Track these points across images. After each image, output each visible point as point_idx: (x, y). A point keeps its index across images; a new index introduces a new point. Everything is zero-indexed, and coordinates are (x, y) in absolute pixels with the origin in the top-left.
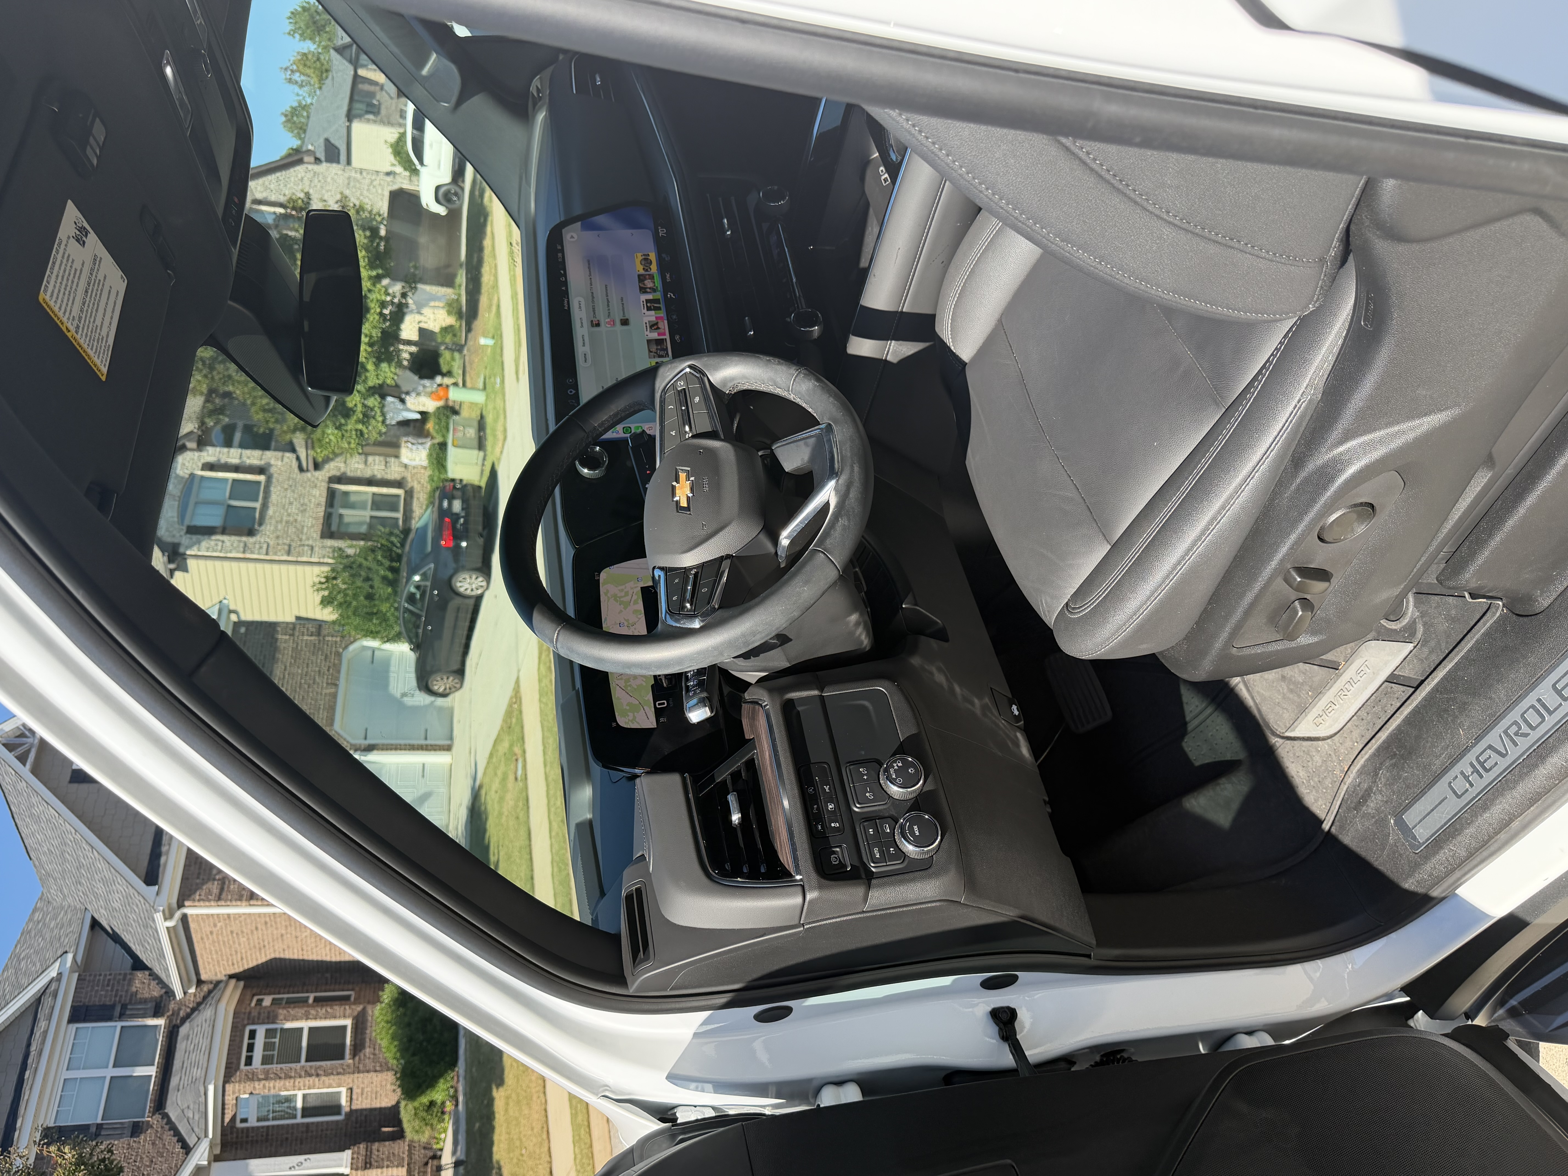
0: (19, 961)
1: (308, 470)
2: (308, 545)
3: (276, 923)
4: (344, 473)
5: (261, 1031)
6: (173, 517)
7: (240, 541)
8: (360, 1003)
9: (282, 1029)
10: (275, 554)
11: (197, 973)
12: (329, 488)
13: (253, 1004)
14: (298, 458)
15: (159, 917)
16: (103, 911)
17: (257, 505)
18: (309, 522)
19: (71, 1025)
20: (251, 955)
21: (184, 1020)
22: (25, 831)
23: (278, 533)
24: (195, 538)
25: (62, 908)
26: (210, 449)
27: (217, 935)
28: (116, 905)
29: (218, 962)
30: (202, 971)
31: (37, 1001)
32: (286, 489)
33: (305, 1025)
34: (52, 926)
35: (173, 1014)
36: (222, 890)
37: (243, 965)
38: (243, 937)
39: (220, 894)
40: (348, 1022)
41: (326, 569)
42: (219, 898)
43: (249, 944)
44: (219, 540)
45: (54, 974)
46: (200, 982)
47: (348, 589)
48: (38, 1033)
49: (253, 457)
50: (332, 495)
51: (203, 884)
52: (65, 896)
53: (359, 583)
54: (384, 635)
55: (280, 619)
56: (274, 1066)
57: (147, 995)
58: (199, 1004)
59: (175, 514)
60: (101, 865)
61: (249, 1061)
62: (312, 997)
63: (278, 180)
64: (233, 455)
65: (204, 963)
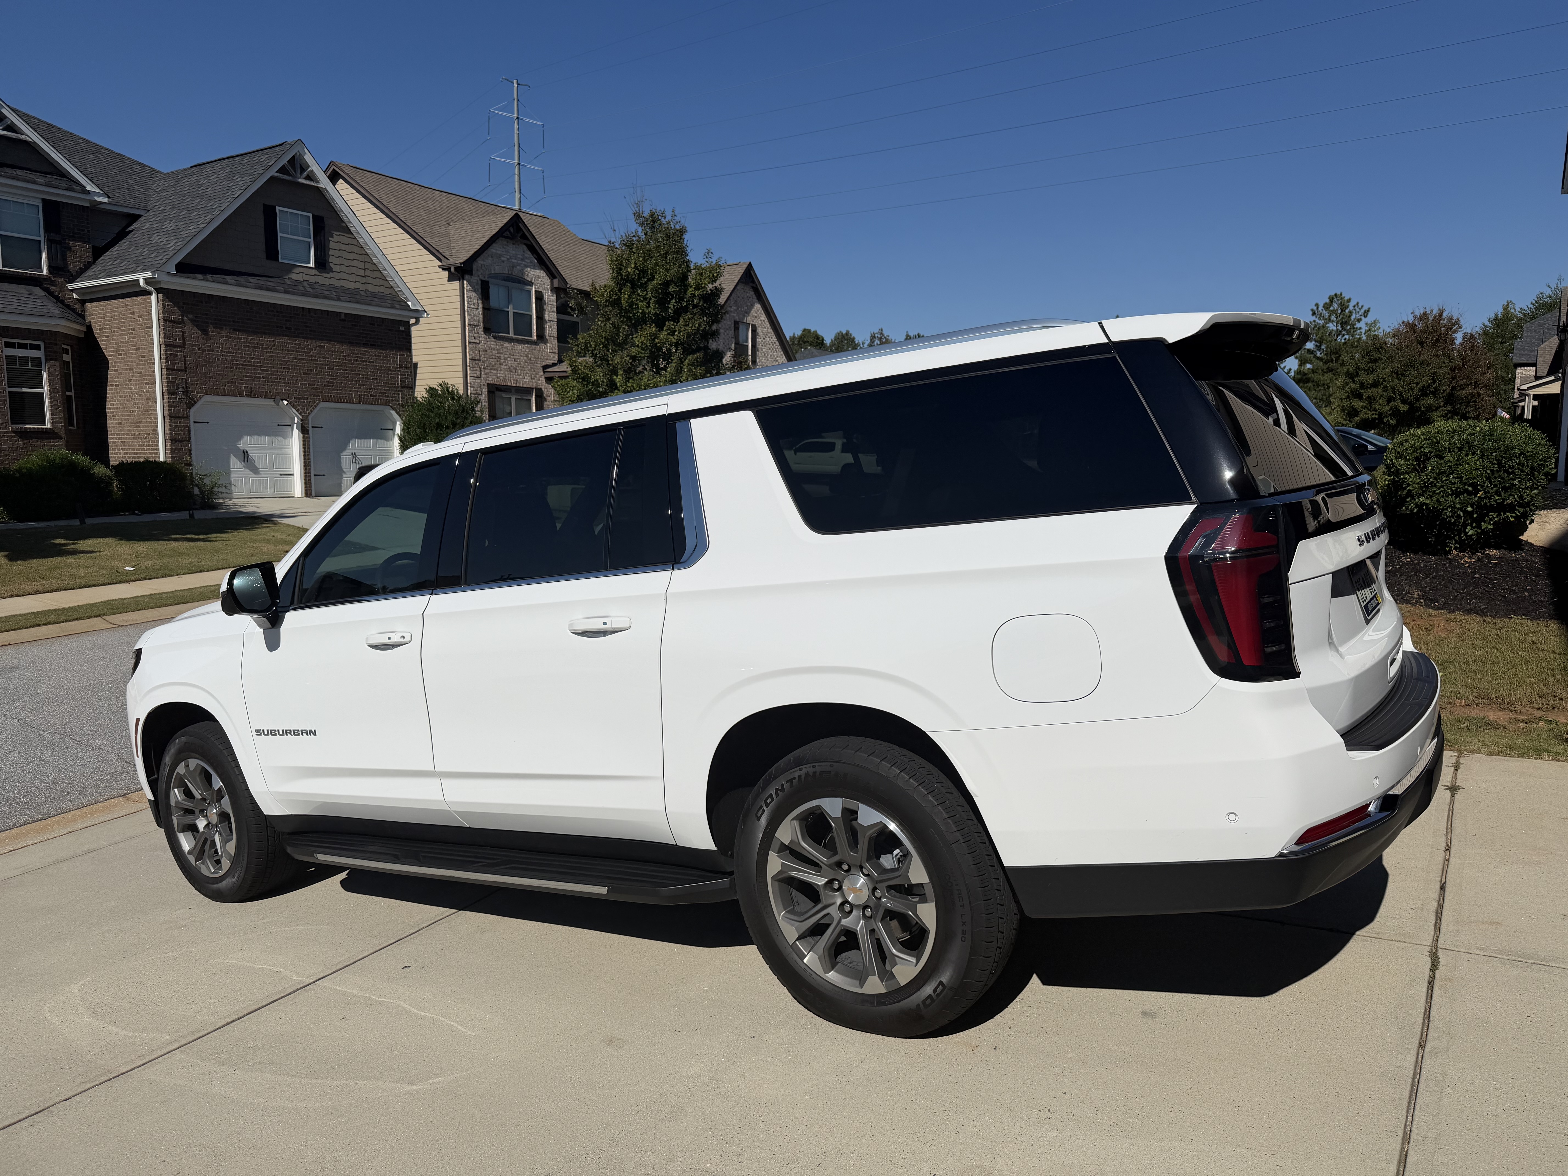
0: (94, 153)
1: (544, 372)
2: (481, 374)
3: (144, 364)
4: (546, 400)
5: (39, 354)
6: (495, 270)
7: (479, 321)
8: (66, 435)
9: (42, 370)
10: (471, 349)
11: (92, 301)
12: (533, 389)
13: (63, 346)
14: (554, 365)
15: (149, 274)
16: (147, 225)
17: (511, 335)
18: (501, 375)
19: (41, 201)
20: (110, 344)
21: (47, 290)
22: (218, 166)
23: (489, 351)
24: (479, 287)
25: (147, 190)
26: (554, 298)
27: (131, 318)
28: (155, 238)
29: (104, 317)
30: (94, 304)
31: (63, 174)
32: (527, 356)
33: (46, 390)
34: (130, 181)
35: (52, 281)
36: (174, 322)
37: (101, 337)
38: (129, 339)
39: (169, 321)
40: (48, 425)
41: (461, 392)
42: (165, 320)
43: (123, 343)
44: (478, 306)
45: (89, 188)
46: (83, 302)
47: (445, 409)
48: (32, 176)
49: (551, 330)
50: (528, 391)
51: (178, 307)
52: (159, 192)
53: (450, 418)
54: (407, 438)
55: (414, 352)
56: (5, 366)
57: (69, 260)
58: (62, 302)
59: (497, 272)
60: (192, 229)
61: (9, 345)
62: (72, 394)
63: (773, 343)
64: (551, 315)
65: (103, 306)
